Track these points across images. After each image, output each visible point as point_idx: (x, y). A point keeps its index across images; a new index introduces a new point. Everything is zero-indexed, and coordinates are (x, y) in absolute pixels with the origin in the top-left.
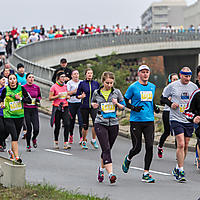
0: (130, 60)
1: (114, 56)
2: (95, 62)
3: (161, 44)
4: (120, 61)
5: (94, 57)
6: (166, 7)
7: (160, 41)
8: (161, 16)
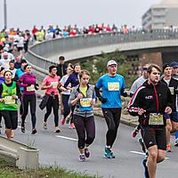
0: (132, 57)
1: (117, 53)
2: (100, 58)
3: (160, 42)
5: (100, 53)
6: (164, 9)
7: (158, 39)
8: (159, 17)
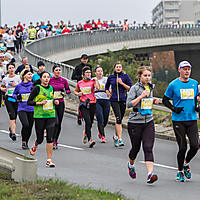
1: (126, 51)
3: (172, 39)
4: (131, 56)
6: (177, 2)
